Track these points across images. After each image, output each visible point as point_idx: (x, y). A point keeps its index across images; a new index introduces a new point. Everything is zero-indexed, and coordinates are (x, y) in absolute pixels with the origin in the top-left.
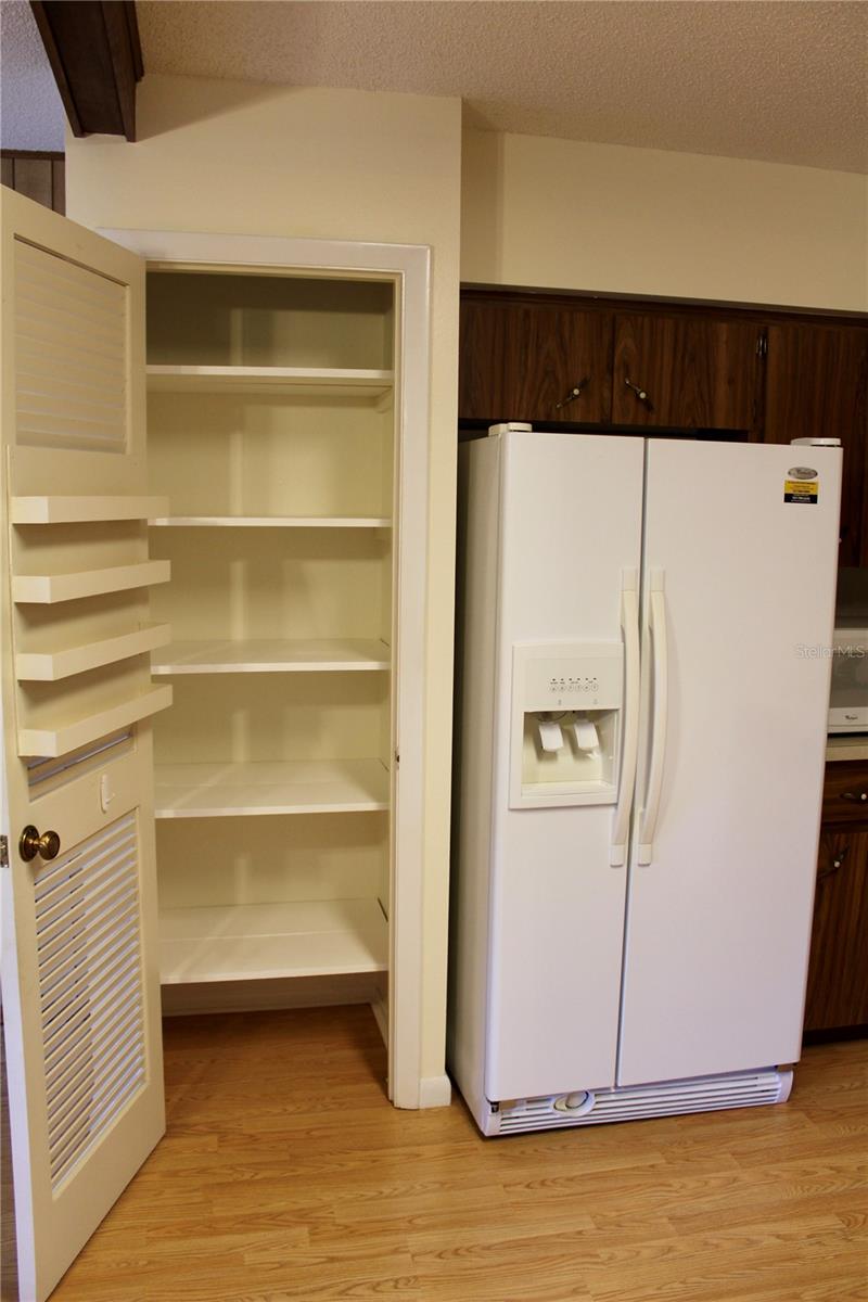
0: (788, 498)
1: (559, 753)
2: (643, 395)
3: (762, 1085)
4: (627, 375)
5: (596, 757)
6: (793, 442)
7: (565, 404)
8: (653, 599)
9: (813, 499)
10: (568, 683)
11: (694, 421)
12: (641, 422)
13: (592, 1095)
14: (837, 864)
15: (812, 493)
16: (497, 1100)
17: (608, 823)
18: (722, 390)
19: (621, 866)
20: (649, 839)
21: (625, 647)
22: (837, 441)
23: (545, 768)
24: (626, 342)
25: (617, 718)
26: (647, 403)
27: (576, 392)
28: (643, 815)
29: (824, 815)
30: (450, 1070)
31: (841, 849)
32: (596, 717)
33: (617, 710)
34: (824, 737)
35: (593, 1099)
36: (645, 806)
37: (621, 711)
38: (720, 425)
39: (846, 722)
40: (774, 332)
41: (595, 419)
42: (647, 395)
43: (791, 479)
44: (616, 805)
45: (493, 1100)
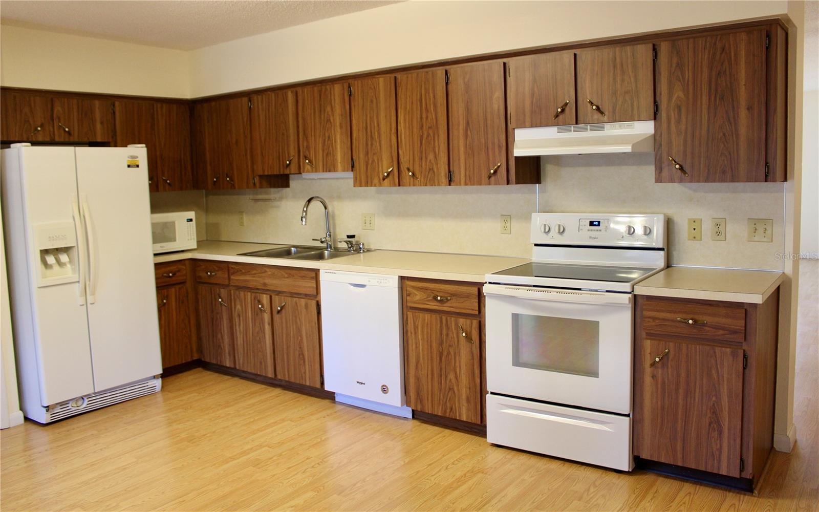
0: (129, 166)
1: (53, 265)
2: (67, 129)
3: (150, 385)
4: (60, 121)
5: (68, 266)
6: (128, 146)
7: (35, 134)
8: (84, 205)
9: (138, 166)
10: (55, 237)
11: (88, 139)
12: (67, 140)
13: (85, 398)
14: (165, 301)
15: (137, 164)
16: (48, 405)
17: (77, 289)
18: (99, 126)
19: (83, 305)
20: (93, 294)
21: (75, 224)
22: (144, 145)
23: (48, 272)
24: (58, 109)
25: (75, 250)
26: (69, 133)
27: (39, 129)
28: (89, 284)
29: (157, 283)
30: (22, 408)
31: (166, 295)
32: (66, 250)
33: (74, 247)
34: (152, 255)
35: (86, 400)
36: (90, 281)
37: (76, 247)
38: (99, 140)
39: (161, 249)
40: (117, 104)
41: (48, 139)
42: (69, 129)
43: (129, 159)
44: (78, 282)
45: (46, 405)
